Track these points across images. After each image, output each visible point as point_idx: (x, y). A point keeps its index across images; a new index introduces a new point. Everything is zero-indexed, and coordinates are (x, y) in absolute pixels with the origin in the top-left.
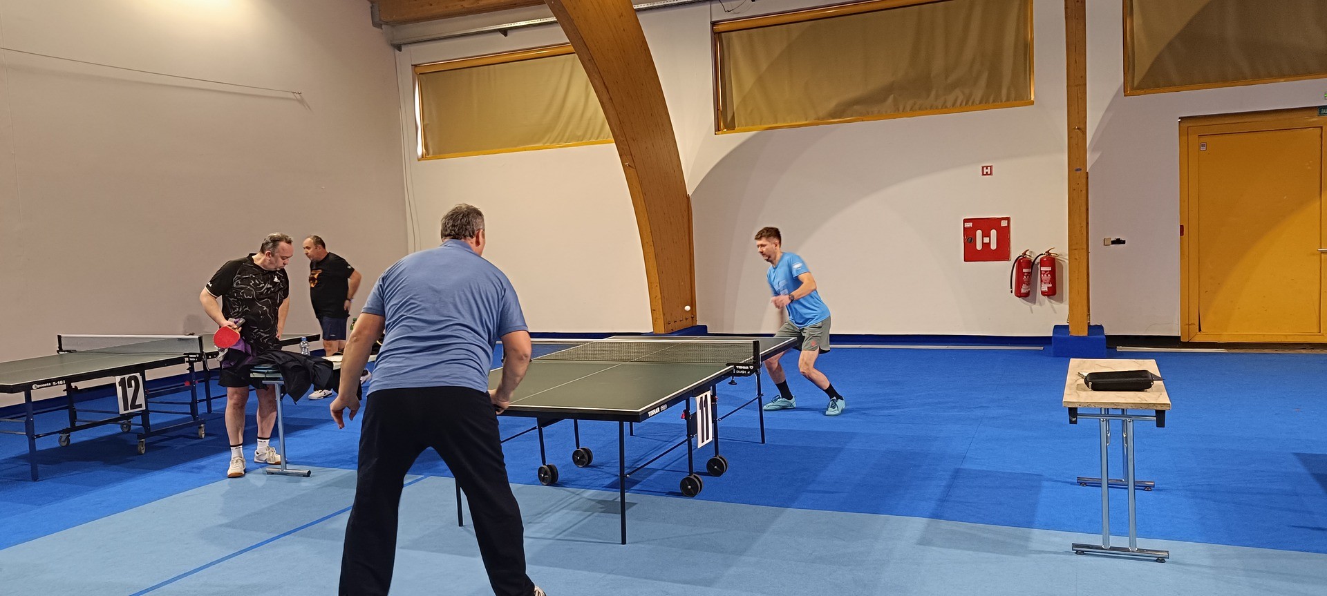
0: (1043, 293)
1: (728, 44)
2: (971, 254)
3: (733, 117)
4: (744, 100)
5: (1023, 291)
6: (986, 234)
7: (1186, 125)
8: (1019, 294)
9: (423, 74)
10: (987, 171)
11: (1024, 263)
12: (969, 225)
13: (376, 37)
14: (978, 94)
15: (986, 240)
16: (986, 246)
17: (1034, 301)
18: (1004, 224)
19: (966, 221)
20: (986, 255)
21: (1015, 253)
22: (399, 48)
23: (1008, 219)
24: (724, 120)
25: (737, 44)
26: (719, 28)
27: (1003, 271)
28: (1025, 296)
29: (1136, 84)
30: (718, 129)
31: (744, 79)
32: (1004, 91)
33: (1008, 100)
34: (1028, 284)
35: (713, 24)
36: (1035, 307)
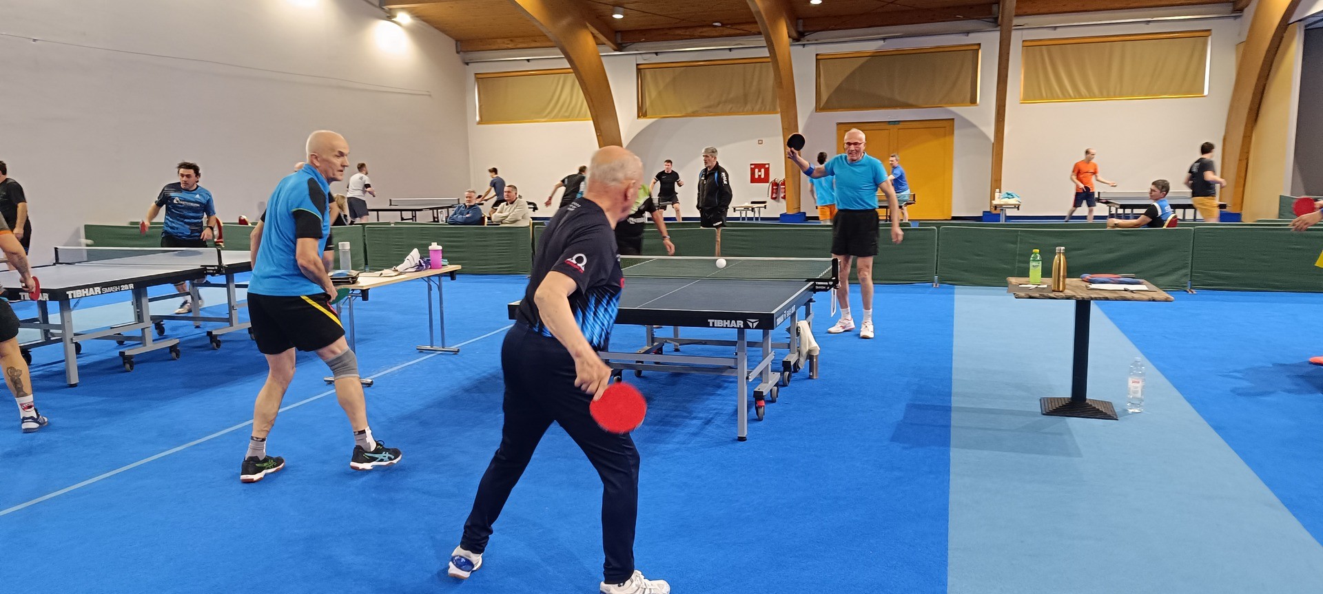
0: (782, 198)
1: (644, 76)
2: (753, 180)
3: (646, 111)
4: (651, 103)
5: (774, 196)
6: (760, 171)
7: (840, 126)
8: (772, 198)
9: (479, 78)
10: (760, 142)
11: (775, 184)
12: (753, 166)
13: (456, 59)
14: (758, 107)
15: (760, 173)
16: (760, 176)
17: (778, 201)
18: (767, 166)
19: (751, 165)
20: (760, 180)
21: (770, 181)
22: (467, 64)
23: (768, 164)
24: (642, 113)
25: (648, 75)
26: (640, 67)
27: (766, 187)
28: (774, 199)
29: (821, 106)
30: (639, 117)
31: (652, 93)
32: (768, 107)
33: (770, 110)
34: (776, 193)
35: (637, 65)
36: (779, 204)
